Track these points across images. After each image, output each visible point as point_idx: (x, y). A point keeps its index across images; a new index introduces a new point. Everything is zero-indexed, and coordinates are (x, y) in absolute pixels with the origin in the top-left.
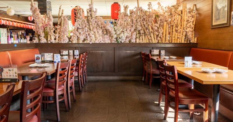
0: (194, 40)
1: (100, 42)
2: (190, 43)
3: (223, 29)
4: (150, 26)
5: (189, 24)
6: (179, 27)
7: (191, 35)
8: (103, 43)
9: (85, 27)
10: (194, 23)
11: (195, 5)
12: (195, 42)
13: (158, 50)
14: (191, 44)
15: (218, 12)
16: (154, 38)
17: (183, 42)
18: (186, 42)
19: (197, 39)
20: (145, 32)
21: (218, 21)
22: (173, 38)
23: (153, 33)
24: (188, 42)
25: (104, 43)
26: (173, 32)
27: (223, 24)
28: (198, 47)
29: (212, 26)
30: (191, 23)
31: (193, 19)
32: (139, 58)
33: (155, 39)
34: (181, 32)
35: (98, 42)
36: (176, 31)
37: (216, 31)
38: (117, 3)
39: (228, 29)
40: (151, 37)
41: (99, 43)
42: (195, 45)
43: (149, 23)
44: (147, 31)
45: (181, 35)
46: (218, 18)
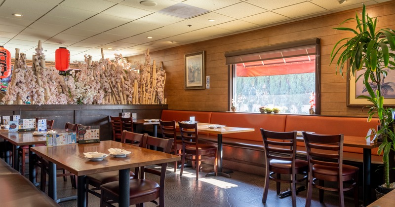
0: (164, 102)
1: (54, 104)
2: (160, 105)
3: (199, 91)
4: (119, 84)
5: (159, 84)
6: (149, 86)
7: (161, 95)
8: (58, 105)
9: (31, 81)
10: (164, 82)
11: (162, 62)
12: (166, 104)
13: (130, 113)
14: (162, 105)
15: (192, 74)
16: (123, 97)
17: (153, 103)
18: (156, 104)
19: (167, 100)
20: (112, 91)
21: (193, 83)
22: (144, 99)
23: (123, 92)
24: (158, 103)
25: (60, 105)
26: (143, 91)
27: (199, 87)
28: (169, 109)
29: (186, 87)
30: (161, 82)
31: (163, 78)
32: (107, 124)
33: (124, 99)
34: (152, 92)
35: (50, 103)
36: (146, 90)
37: (191, 93)
38: (65, 48)
39: (204, 91)
40: (119, 97)
41: (52, 105)
42: (166, 107)
43: (117, 80)
44: (115, 89)
45: (151, 95)
46: (192, 79)
